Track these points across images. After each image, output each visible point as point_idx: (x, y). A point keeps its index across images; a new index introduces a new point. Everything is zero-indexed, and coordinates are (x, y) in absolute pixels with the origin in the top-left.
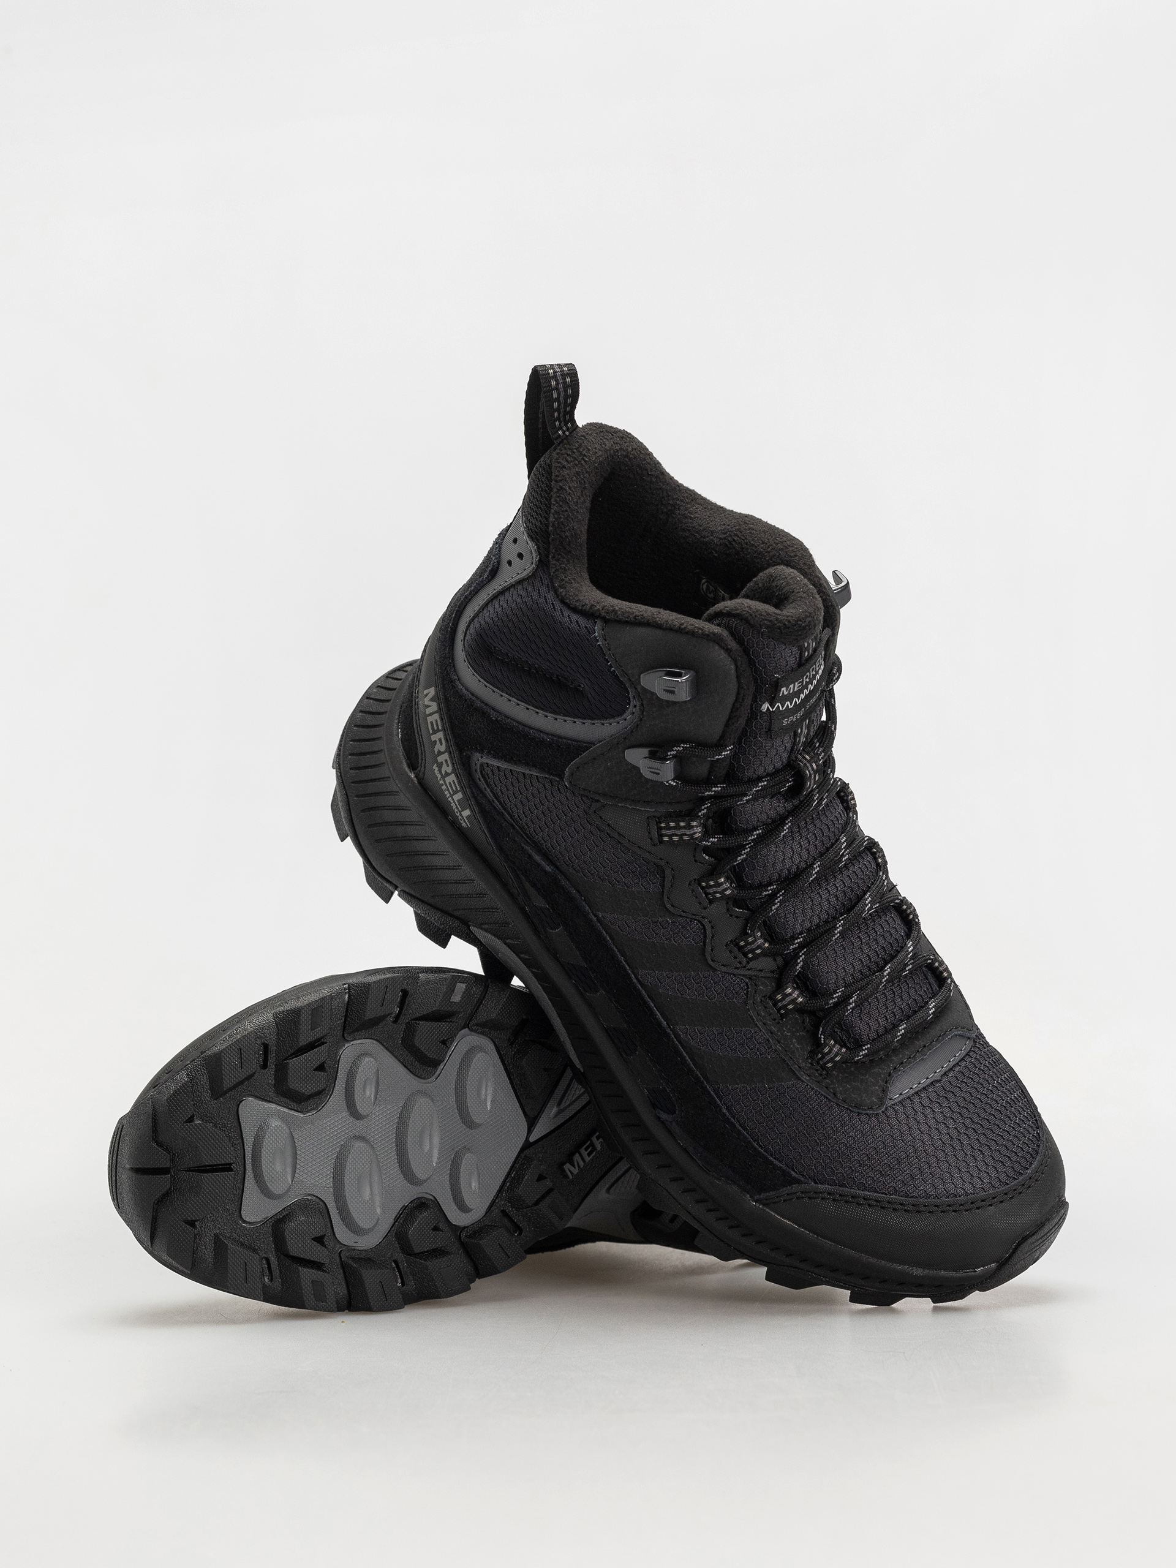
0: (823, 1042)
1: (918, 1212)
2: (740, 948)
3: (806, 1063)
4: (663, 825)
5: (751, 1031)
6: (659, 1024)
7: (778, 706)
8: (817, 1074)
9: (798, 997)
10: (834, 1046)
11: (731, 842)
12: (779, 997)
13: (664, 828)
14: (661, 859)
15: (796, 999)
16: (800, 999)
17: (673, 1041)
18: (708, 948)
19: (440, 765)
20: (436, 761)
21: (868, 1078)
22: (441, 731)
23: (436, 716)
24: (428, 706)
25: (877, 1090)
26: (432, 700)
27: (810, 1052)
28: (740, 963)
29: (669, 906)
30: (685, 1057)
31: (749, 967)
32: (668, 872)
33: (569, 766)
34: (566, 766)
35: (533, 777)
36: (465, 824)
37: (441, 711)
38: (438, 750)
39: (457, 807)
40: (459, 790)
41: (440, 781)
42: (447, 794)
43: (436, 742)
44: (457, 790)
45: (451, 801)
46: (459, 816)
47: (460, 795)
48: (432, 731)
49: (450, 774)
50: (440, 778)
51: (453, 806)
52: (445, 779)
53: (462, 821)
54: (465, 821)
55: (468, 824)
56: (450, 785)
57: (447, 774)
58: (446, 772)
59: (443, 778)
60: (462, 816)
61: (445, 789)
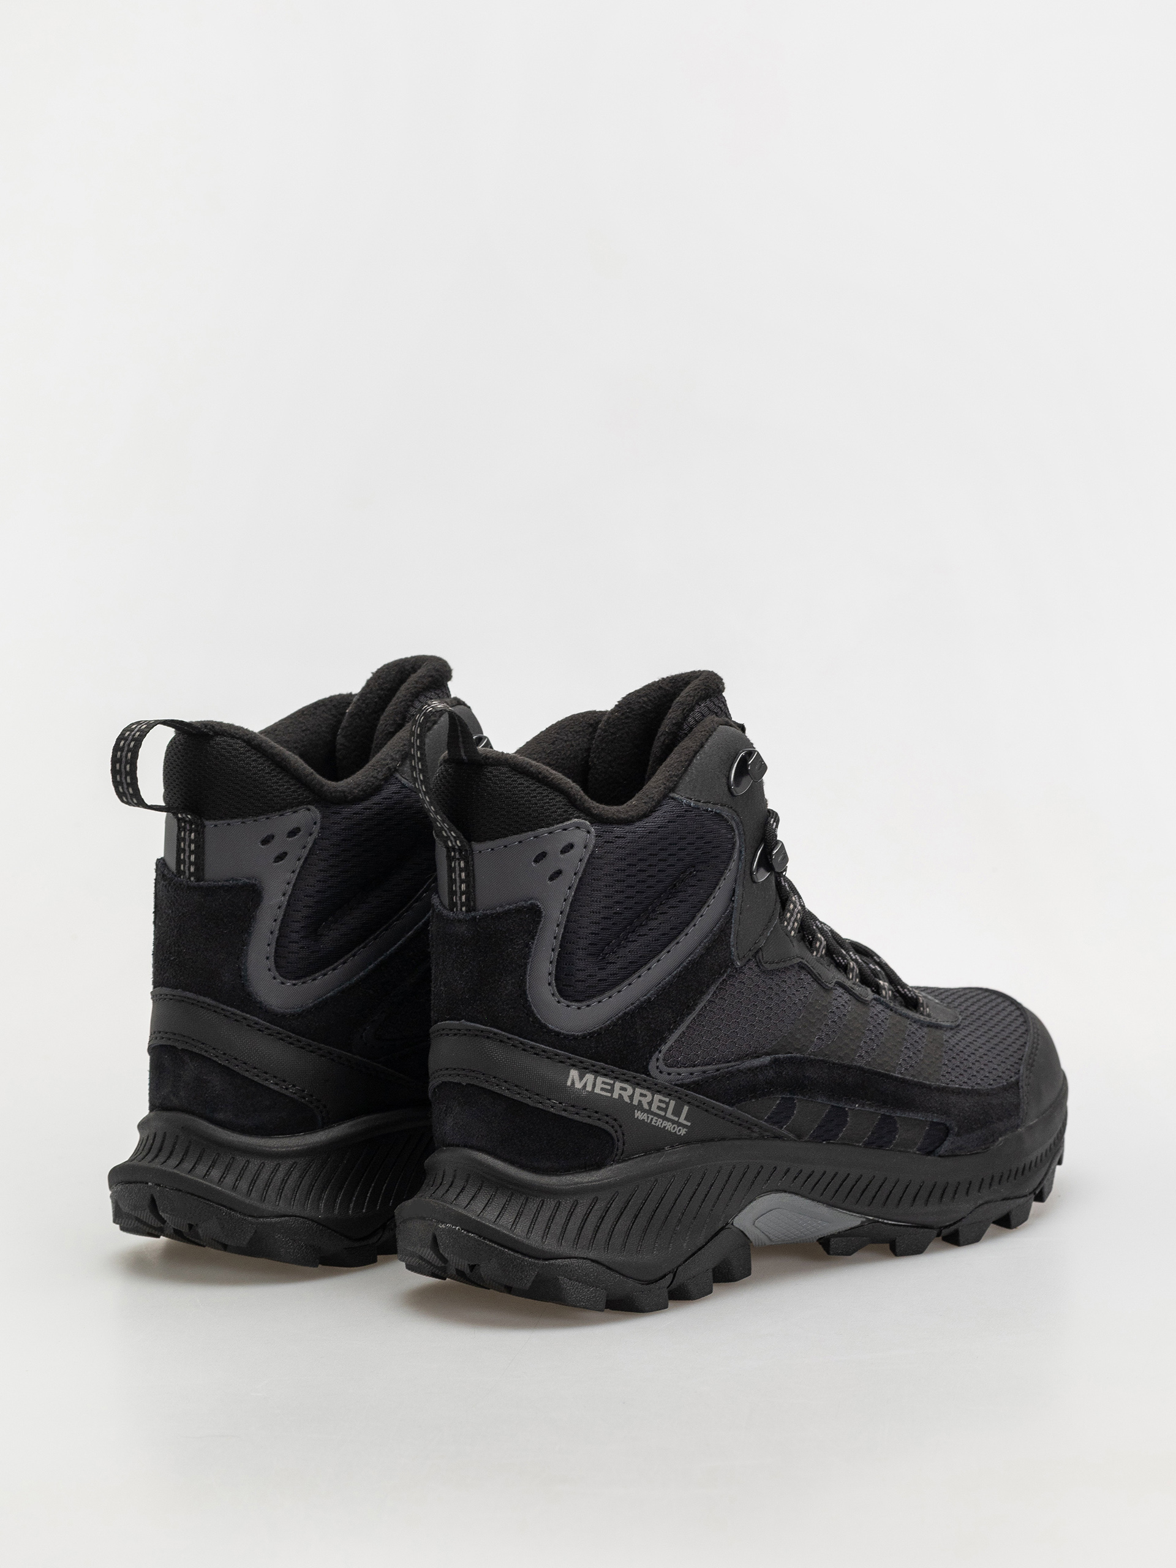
19: (640, 1106)
20: (635, 1107)
22: (614, 1083)
23: (600, 1079)
24: (585, 1086)
26: (581, 1078)
32: (806, 962)
33: (732, 944)
34: (730, 948)
35: (712, 999)
36: (685, 1130)
37: (596, 1073)
38: (627, 1100)
39: (673, 1122)
40: (670, 1101)
41: (648, 1120)
42: (659, 1123)
43: (620, 1096)
44: (668, 1104)
45: (665, 1125)
46: (677, 1129)
47: (672, 1103)
48: (609, 1095)
49: (652, 1100)
50: (646, 1117)
51: (669, 1126)
52: (652, 1110)
53: (681, 1131)
54: (684, 1126)
55: (689, 1124)
56: (659, 1108)
57: (650, 1104)
58: (648, 1103)
59: (649, 1112)
60: (680, 1124)
61: (656, 1120)
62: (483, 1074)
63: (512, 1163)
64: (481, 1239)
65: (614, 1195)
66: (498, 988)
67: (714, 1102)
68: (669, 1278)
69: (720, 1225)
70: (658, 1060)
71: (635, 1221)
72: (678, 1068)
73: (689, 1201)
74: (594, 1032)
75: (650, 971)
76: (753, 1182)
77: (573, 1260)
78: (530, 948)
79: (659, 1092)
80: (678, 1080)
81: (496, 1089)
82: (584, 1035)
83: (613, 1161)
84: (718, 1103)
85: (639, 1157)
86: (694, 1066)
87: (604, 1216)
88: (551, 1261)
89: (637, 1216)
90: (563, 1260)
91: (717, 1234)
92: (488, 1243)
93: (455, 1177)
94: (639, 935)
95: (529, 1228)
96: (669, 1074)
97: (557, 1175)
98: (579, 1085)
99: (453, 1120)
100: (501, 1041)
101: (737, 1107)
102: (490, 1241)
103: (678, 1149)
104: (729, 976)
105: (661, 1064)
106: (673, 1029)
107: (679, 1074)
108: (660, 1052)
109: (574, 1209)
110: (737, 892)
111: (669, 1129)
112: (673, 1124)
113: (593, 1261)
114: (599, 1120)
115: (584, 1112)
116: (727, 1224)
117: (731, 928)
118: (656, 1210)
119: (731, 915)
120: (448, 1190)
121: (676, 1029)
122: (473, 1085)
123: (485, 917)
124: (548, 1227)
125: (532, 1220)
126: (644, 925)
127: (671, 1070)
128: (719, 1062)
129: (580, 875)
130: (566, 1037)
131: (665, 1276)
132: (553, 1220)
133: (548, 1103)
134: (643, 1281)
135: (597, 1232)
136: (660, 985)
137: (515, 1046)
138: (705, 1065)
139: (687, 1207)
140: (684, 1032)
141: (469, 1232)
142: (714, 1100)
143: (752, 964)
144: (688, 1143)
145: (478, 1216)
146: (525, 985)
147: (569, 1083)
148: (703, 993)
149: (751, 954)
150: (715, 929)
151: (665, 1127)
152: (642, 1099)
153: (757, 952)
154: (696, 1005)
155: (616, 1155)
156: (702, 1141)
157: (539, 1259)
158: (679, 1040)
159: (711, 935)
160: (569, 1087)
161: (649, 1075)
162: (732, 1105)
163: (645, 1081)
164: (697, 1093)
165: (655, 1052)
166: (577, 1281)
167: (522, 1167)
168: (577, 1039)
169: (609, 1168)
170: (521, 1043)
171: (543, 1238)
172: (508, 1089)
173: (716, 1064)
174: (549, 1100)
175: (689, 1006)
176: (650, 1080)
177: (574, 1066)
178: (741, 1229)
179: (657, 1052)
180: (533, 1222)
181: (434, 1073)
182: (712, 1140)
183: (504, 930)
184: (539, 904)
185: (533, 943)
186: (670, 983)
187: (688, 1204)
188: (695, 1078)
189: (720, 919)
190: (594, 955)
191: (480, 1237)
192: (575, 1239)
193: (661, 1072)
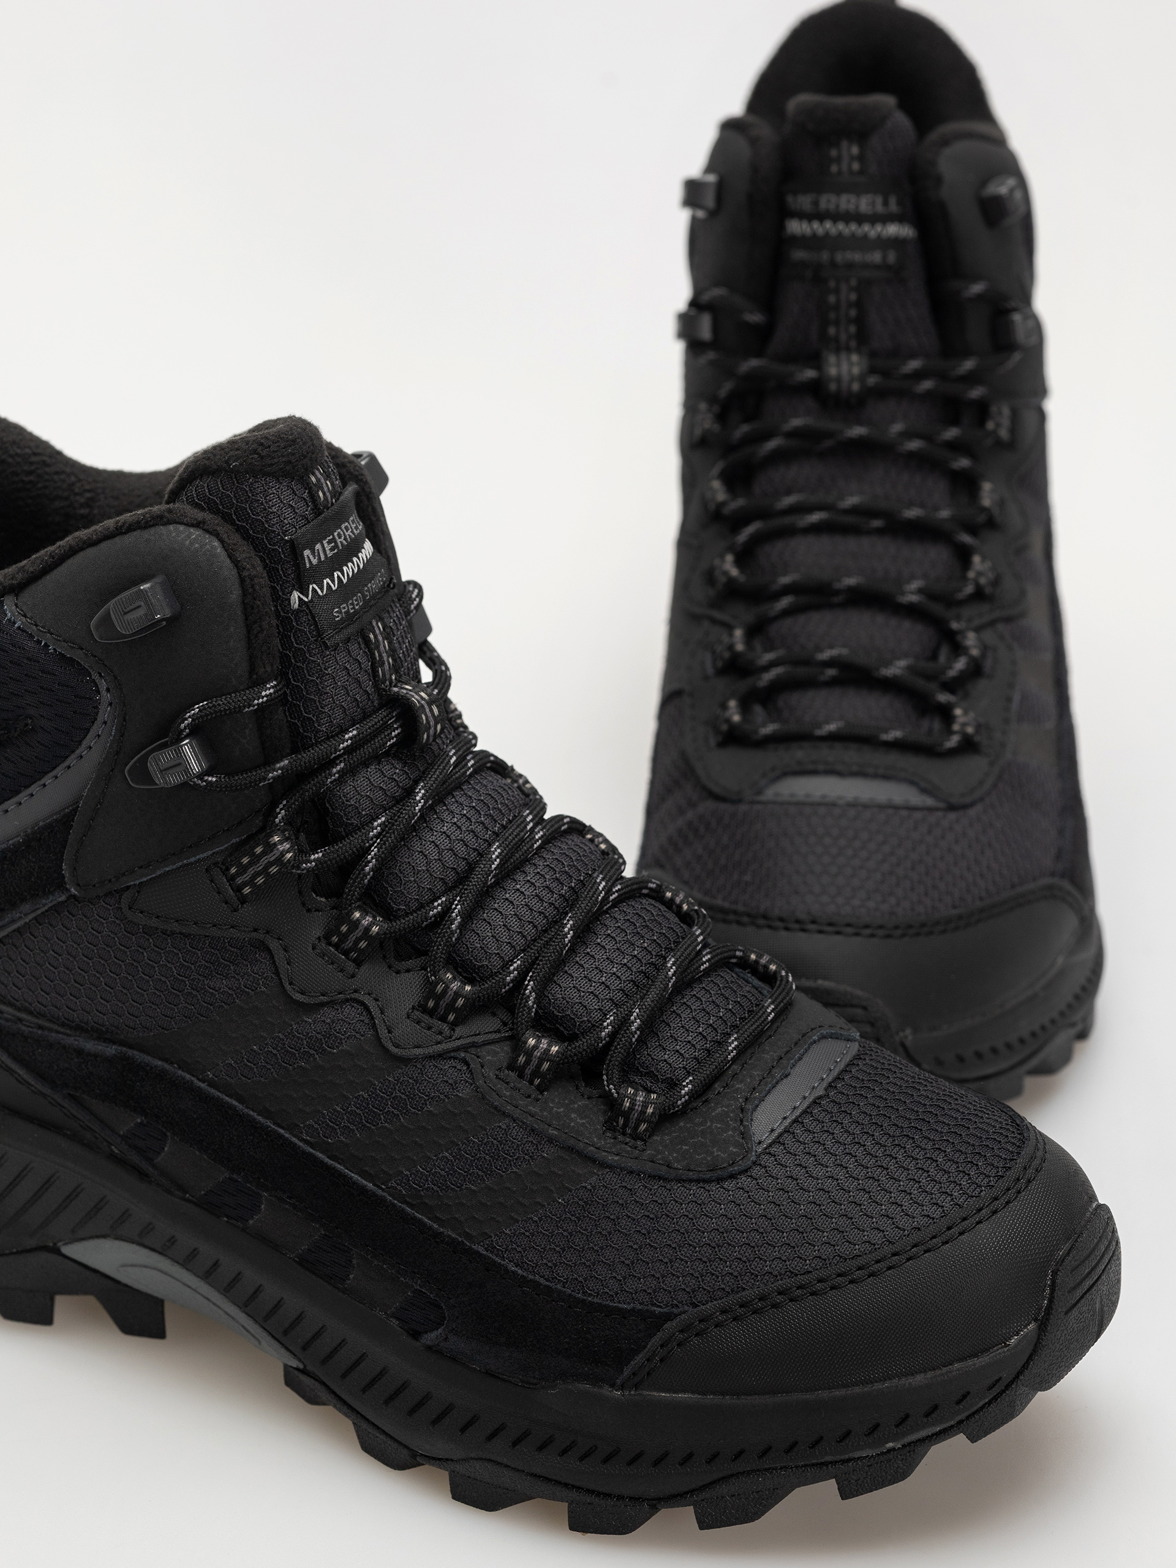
0: (616, 1095)
1: (872, 1275)
2: (431, 1013)
3: (605, 1140)
4: (233, 870)
5: (500, 1127)
6: (363, 1190)
7: (314, 590)
8: (629, 1149)
9: (550, 1045)
10: (635, 1095)
11: (345, 848)
12: (522, 1059)
13: (238, 874)
14: (255, 930)
15: (548, 1050)
16: (555, 1049)
17: (394, 1205)
18: (383, 1032)
21: (711, 1126)
25: (733, 1136)
27: (606, 1123)
28: (440, 1033)
29: (298, 997)
30: (420, 1221)
31: (456, 1035)
32: (274, 945)
33: (65, 858)
91: (29, 1251)
117: (68, 834)
149: (112, 886)
153: (126, 888)
162: (55, 1086)
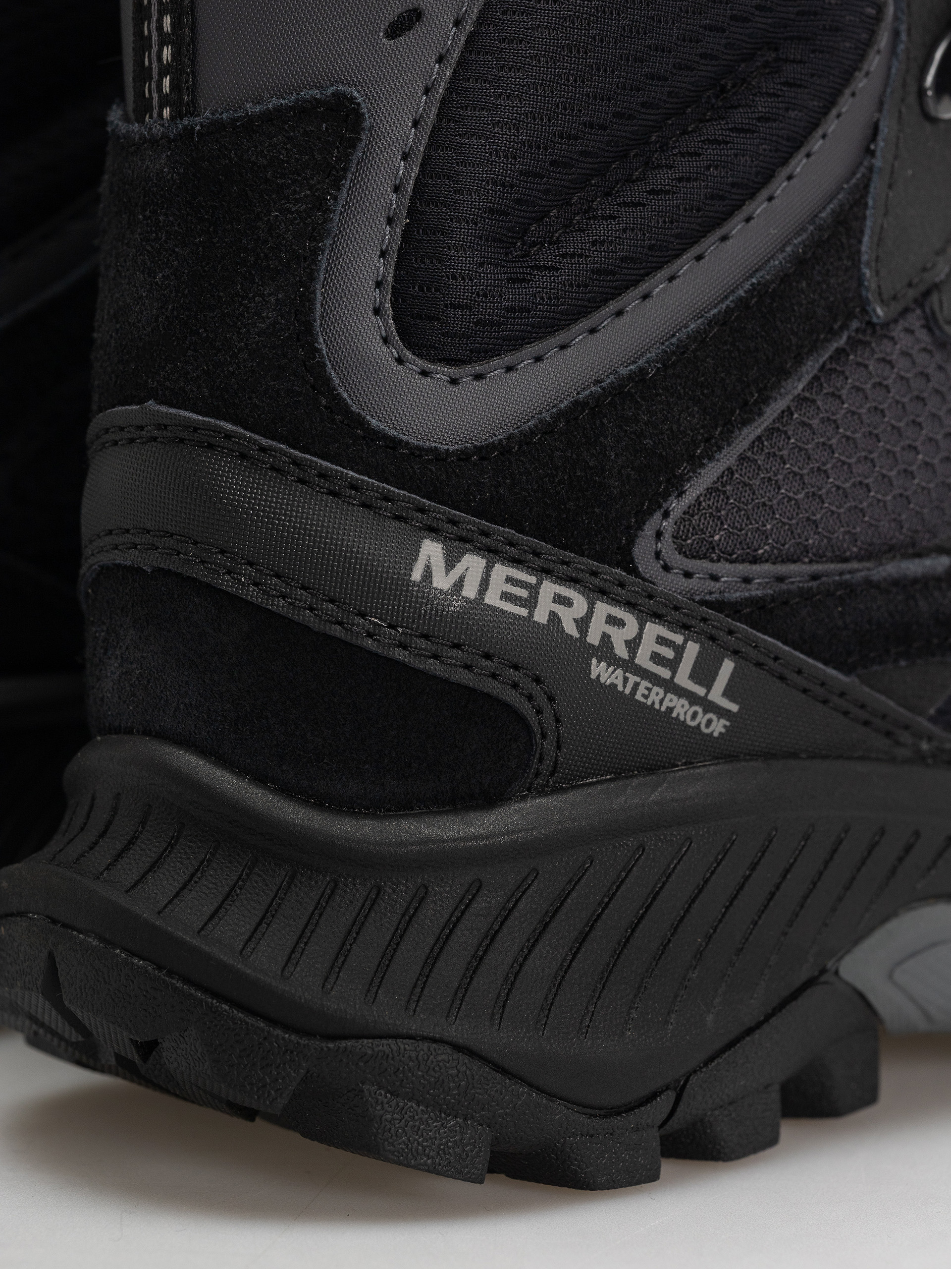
19: (605, 650)
20: (592, 651)
22: (539, 583)
23: (501, 571)
24: (459, 584)
26: (450, 565)
33: (865, 258)
34: (859, 270)
35: (807, 394)
36: (723, 722)
37: (492, 553)
38: (571, 629)
39: (693, 699)
40: (686, 641)
41: (625, 687)
42: (656, 696)
43: (554, 617)
44: (679, 651)
45: (671, 705)
46: (702, 719)
47: (692, 650)
48: (523, 612)
49: (640, 636)
50: (621, 679)
51: (681, 708)
52: (637, 661)
53: (714, 724)
54: (722, 713)
55: (734, 708)
56: (656, 658)
57: (633, 645)
58: (628, 643)
59: (629, 665)
60: (709, 707)
61: (647, 689)
62: (195, 543)
63: (260, 779)
64: (162, 975)
65: (526, 878)
66: (241, 315)
67: (802, 656)
68: (665, 1102)
69: (804, 974)
70: (659, 535)
71: (579, 949)
72: (712, 561)
73: (727, 908)
74: (492, 447)
75: (649, 303)
76: (893, 871)
77: (406, 1045)
78: (328, 211)
79: (658, 617)
80: (711, 593)
81: (226, 583)
82: (462, 452)
83: (529, 790)
84: (810, 661)
85: (598, 782)
86: (755, 561)
87: (497, 932)
88: (343, 1044)
89: (587, 934)
90: (376, 1041)
91: (795, 995)
92: (179, 984)
93: (115, 810)
94: (625, 204)
95: (293, 952)
96: (688, 575)
97: (374, 816)
98: (442, 582)
99: (121, 665)
100: (243, 456)
101: (859, 676)
102: (187, 981)
103: (703, 770)
104: (854, 343)
105: (667, 546)
106: (701, 457)
107: (715, 578)
108: (666, 515)
109: (416, 909)
110: (884, 129)
111: (682, 718)
112: (691, 704)
113: (457, 1048)
114: (494, 676)
115: (454, 653)
116: (823, 971)
117: (864, 218)
118: (637, 925)
119: (867, 187)
120: (96, 843)
121: (711, 458)
122: (168, 573)
123: (216, 128)
124: (343, 952)
125: (303, 931)
126: (637, 180)
127: (691, 564)
128: (819, 558)
129: (469, 27)
130: (417, 452)
131: (654, 1096)
132: (358, 933)
133: (358, 625)
134: (592, 1108)
135: (474, 972)
136: (674, 340)
137: (278, 470)
138: (783, 562)
139: (720, 921)
140: (730, 471)
141: (133, 954)
142: (802, 652)
143: (914, 320)
144: (730, 757)
145: (159, 913)
146: (312, 310)
147: (417, 575)
148: (784, 373)
149: (912, 293)
150: (823, 215)
151: (670, 710)
152: (611, 630)
153: (927, 294)
154: (765, 400)
155: (537, 774)
156: (768, 756)
157: (309, 1034)
158: (717, 490)
159: (811, 228)
160: (415, 584)
161: (633, 571)
162: (848, 670)
163: (622, 585)
164: (758, 631)
165: (651, 512)
166: (410, 1100)
167: (286, 791)
168: (444, 460)
169: (517, 806)
170: (295, 462)
171: (326, 979)
172: (256, 584)
173: (811, 562)
174: (363, 615)
175: (746, 403)
176: (633, 584)
177: (433, 531)
178: (859, 985)
179: (658, 515)
180: (303, 938)
181: (91, 542)
182: (794, 755)
183: (263, 161)
184: (355, 94)
185: (335, 198)
186: (699, 337)
187: (724, 915)
188: (754, 591)
189: (838, 193)
190: (502, 241)
191: (160, 968)
192: (415, 986)
193: (666, 568)
